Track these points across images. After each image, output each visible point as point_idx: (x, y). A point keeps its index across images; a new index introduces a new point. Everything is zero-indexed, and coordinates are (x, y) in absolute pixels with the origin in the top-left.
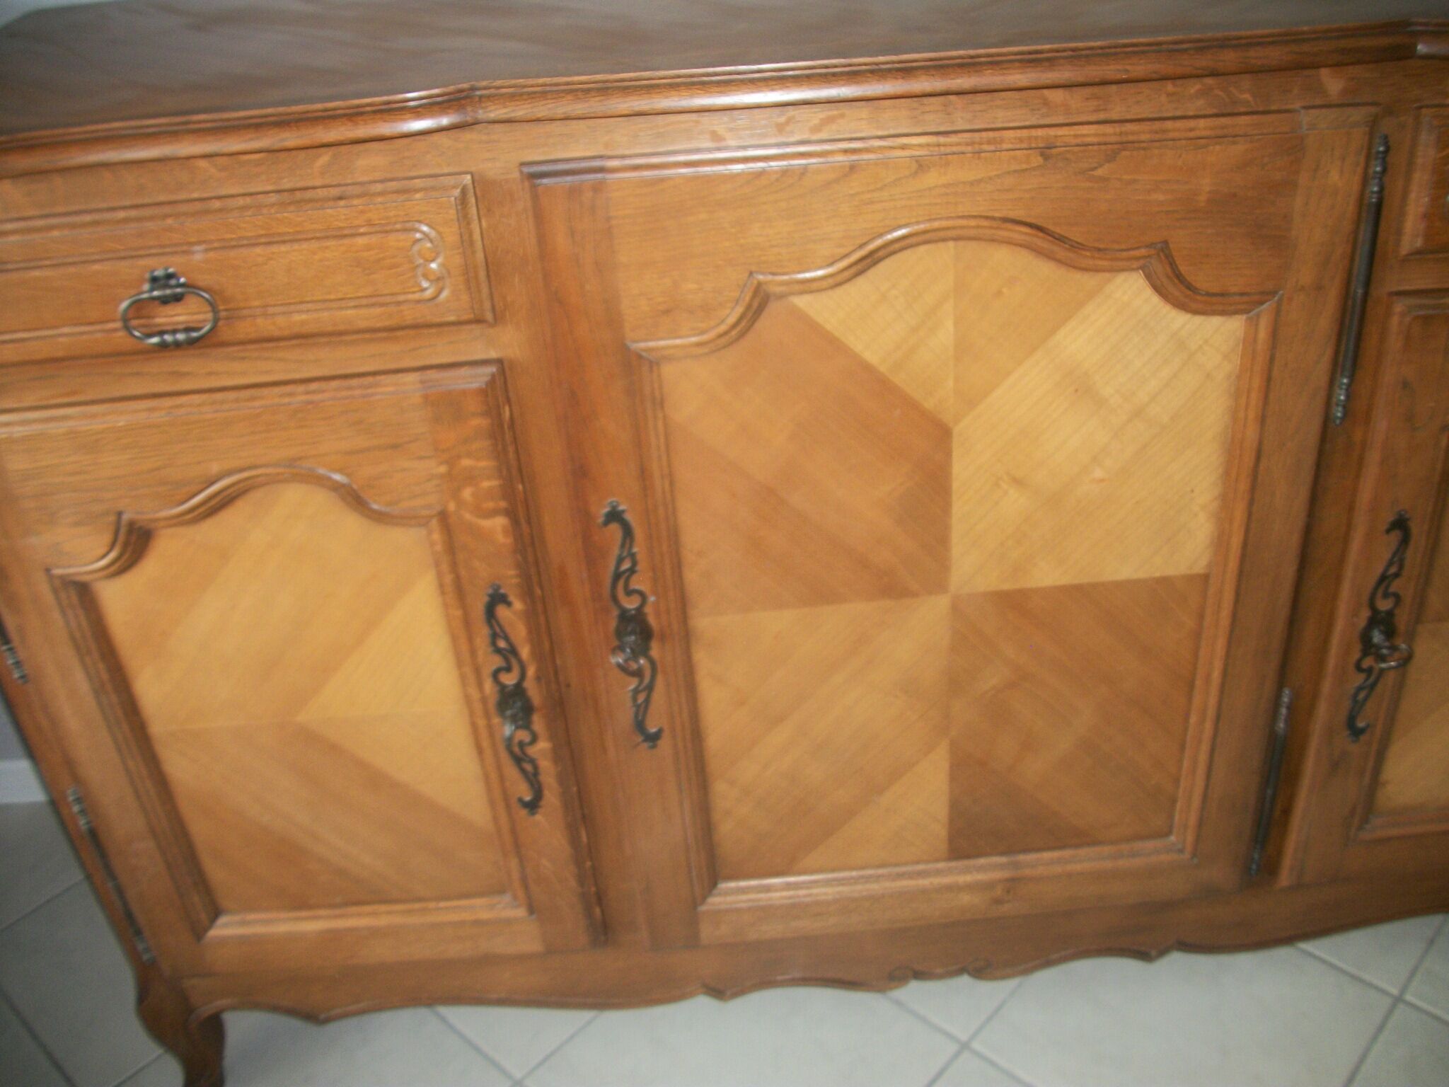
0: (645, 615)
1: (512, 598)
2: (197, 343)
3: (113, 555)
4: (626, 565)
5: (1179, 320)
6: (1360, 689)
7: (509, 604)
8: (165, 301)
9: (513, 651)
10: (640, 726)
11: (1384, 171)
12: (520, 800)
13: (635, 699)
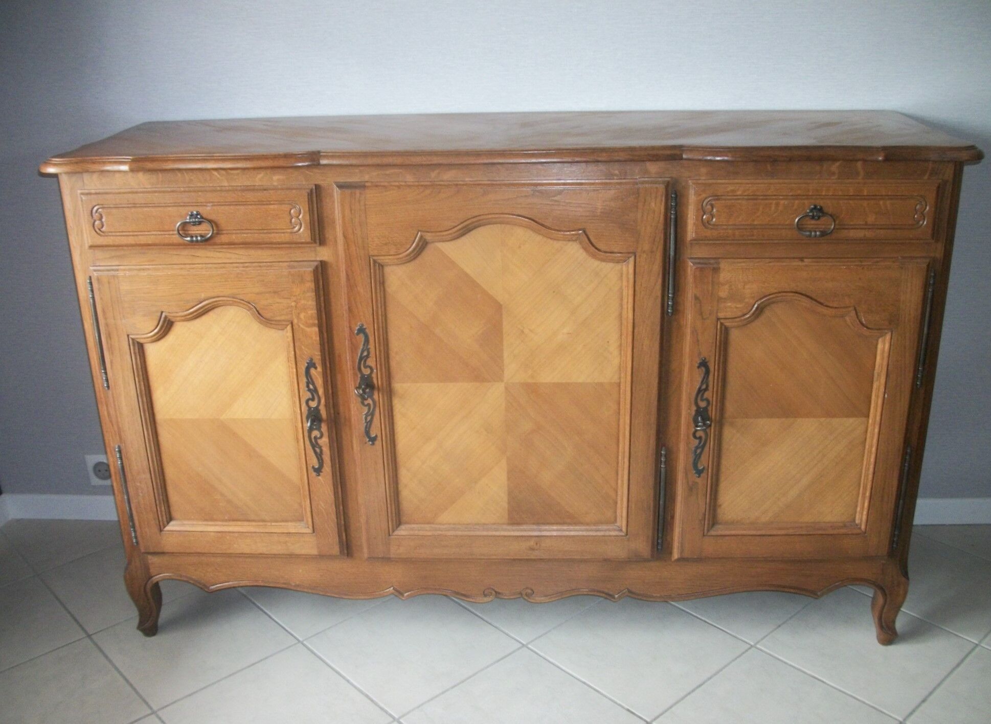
0: (372, 378)
1: (317, 365)
2: (206, 241)
3: (156, 331)
4: (365, 354)
5: (596, 263)
6: (697, 448)
7: (316, 368)
8: (195, 224)
9: (316, 390)
10: (367, 433)
11: (676, 205)
12: (313, 467)
13: (366, 419)
